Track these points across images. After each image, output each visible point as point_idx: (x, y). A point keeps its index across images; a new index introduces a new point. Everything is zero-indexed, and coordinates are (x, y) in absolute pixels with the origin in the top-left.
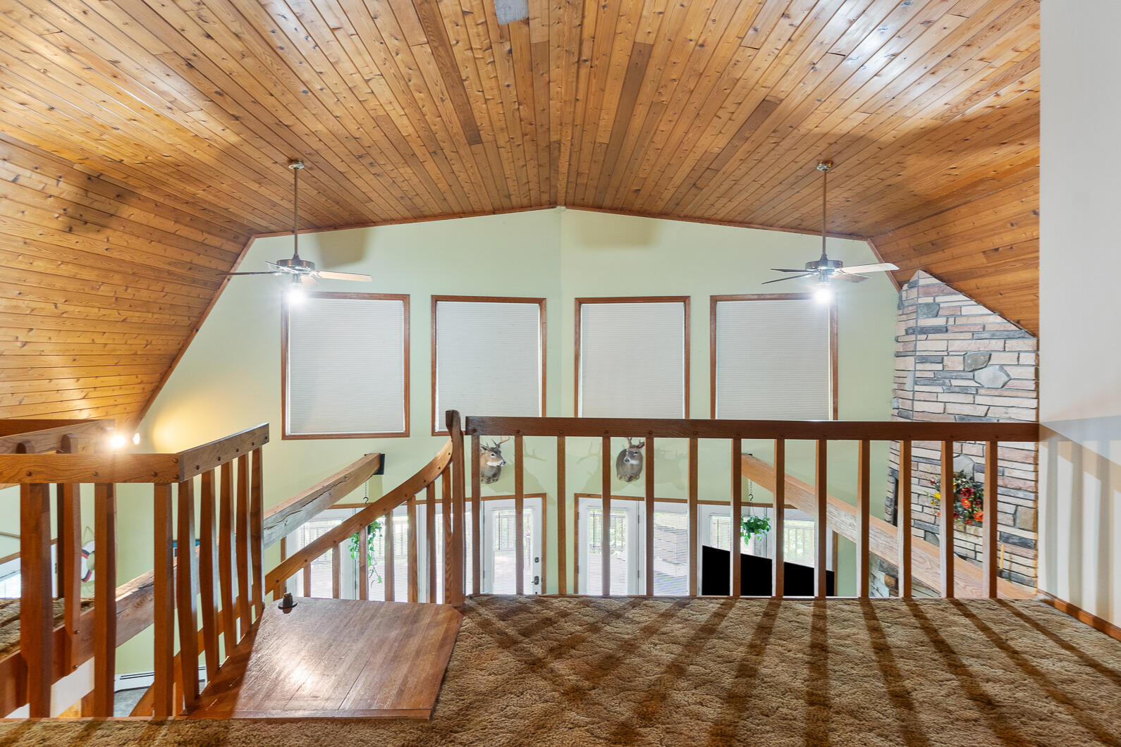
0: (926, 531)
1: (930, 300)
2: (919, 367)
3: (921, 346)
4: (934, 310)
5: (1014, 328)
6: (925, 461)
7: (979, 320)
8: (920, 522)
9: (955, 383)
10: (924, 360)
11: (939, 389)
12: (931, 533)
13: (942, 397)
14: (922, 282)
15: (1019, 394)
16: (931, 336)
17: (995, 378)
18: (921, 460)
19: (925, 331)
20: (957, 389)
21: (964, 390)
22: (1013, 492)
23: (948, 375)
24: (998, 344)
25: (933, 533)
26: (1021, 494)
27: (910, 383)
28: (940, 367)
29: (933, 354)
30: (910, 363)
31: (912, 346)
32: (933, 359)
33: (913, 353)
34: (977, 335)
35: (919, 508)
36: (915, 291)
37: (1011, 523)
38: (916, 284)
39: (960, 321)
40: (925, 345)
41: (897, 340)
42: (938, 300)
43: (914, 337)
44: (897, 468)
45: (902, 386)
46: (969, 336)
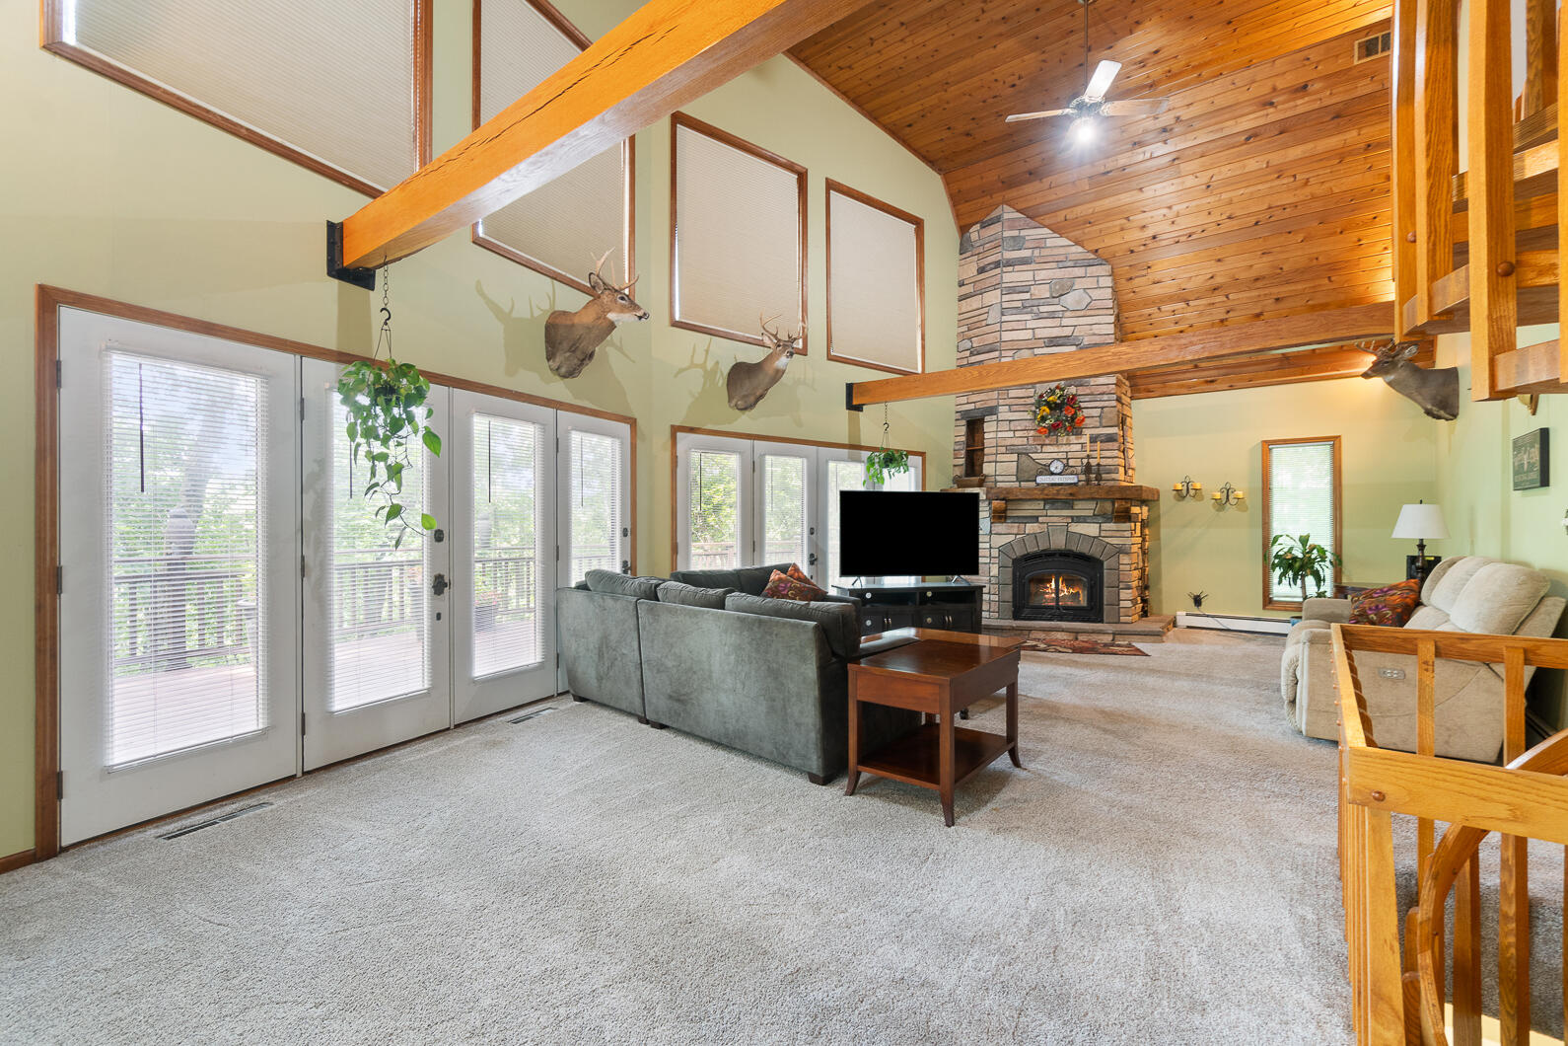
0: (1019, 454)
1: (1015, 233)
2: (1006, 298)
3: (1007, 277)
4: (1018, 243)
5: (1093, 256)
7: (1062, 251)
8: (1013, 447)
9: (1042, 309)
10: (1012, 290)
11: (1028, 317)
12: (1024, 453)
13: (1030, 325)
14: (1006, 216)
15: (1101, 312)
16: (1017, 268)
17: (1078, 302)
19: (1010, 263)
20: (1045, 315)
21: (1052, 316)
22: (1098, 398)
23: (1036, 302)
24: (1079, 271)
25: (1027, 454)
26: (1105, 397)
27: (994, 316)
28: (1027, 296)
29: (1019, 284)
30: (992, 297)
31: (994, 281)
32: (1021, 289)
33: (997, 287)
34: (1061, 265)
35: (1011, 434)
36: (997, 227)
37: (1098, 424)
38: (998, 219)
39: (1045, 252)
40: (1011, 277)
41: (961, 284)
42: (1023, 233)
43: (998, 271)
44: (972, 406)
45: (978, 325)
46: (1054, 265)
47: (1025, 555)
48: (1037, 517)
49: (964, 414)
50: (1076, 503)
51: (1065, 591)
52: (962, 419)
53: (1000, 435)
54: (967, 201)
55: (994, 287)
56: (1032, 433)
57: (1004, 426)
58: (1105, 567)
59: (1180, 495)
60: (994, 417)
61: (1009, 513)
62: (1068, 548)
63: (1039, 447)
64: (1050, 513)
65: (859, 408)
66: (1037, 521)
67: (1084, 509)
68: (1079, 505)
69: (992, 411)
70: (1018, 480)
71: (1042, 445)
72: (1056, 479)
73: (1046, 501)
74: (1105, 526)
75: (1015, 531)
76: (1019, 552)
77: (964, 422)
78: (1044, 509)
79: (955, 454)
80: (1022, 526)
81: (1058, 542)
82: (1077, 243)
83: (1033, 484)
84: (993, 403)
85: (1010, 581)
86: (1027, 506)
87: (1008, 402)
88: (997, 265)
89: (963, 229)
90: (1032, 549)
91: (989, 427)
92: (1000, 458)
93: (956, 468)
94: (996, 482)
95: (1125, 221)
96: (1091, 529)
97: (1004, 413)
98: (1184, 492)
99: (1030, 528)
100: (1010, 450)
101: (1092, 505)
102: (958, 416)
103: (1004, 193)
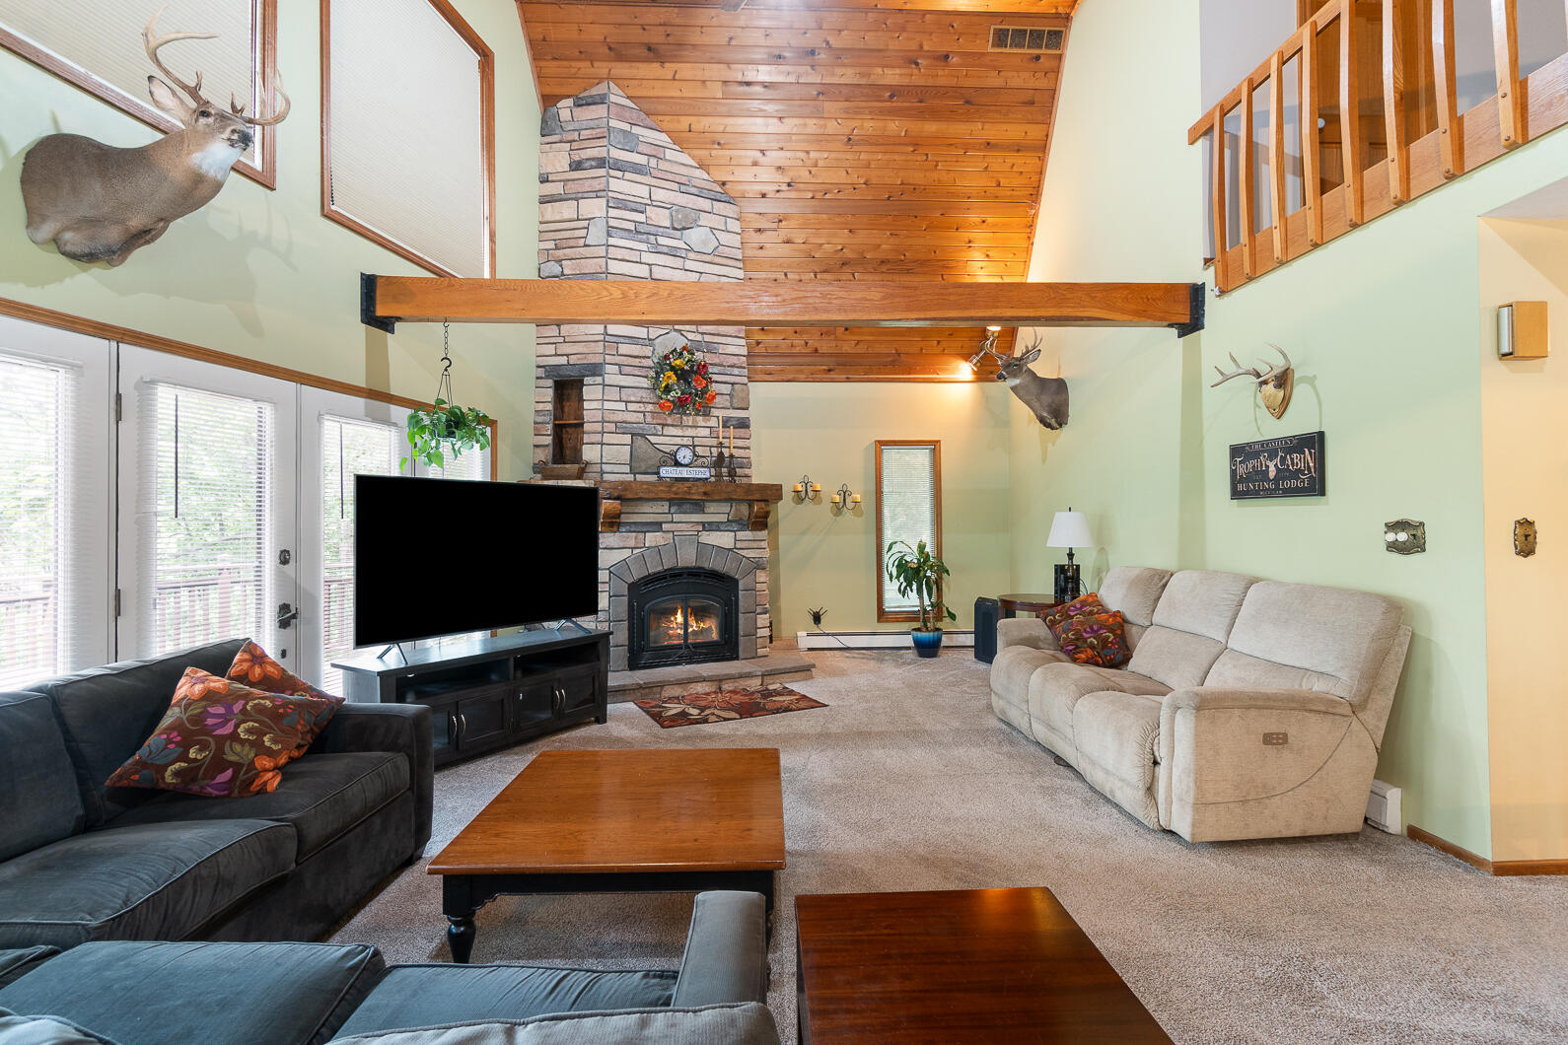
0: (633, 435)
1: (626, 127)
2: (613, 213)
3: (614, 184)
4: (630, 142)
5: (719, 189)
6: (627, 341)
7: (685, 170)
8: (624, 425)
9: (662, 241)
10: (622, 204)
11: (643, 246)
12: (639, 435)
13: (647, 258)
14: (613, 99)
15: (730, 262)
16: (628, 175)
17: (705, 243)
18: (622, 340)
19: (620, 166)
20: (665, 250)
21: (673, 253)
22: (729, 370)
23: (653, 230)
24: (705, 204)
25: (643, 436)
26: (736, 371)
27: (596, 235)
28: (641, 217)
29: (632, 199)
30: (594, 207)
31: (597, 185)
32: (633, 206)
33: (602, 194)
34: (683, 188)
35: (622, 406)
36: (599, 111)
37: (728, 404)
38: (601, 100)
39: (663, 165)
40: (621, 186)
41: (544, 179)
42: (636, 130)
43: (602, 172)
44: (563, 360)
45: (572, 243)
46: (676, 187)
47: (646, 577)
48: (661, 524)
49: (550, 371)
50: (707, 504)
51: (694, 626)
52: (547, 377)
53: (607, 405)
54: (555, 59)
55: (597, 194)
56: (650, 407)
57: (614, 393)
58: (741, 587)
59: (799, 498)
60: (599, 379)
61: (624, 518)
62: (699, 564)
63: (659, 427)
64: (677, 518)
65: (386, 324)
66: (660, 530)
67: (717, 512)
68: (711, 507)
69: (596, 370)
70: (632, 472)
71: (663, 425)
72: (684, 473)
73: (671, 501)
74: (741, 535)
75: (632, 543)
76: (637, 574)
77: (550, 383)
78: (669, 513)
79: (535, 429)
80: (641, 535)
81: (687, 558)
82: (702, 166)
83: (654, 478)
84: (598, 359)
85: (625, 616)
86: (647, 508)
87: (618, 359)
88: (601, 163)
89: (548, 101)
90: (654, 568)
91: (590, 392)
92: (607, 438)
93: (538, 450)
94: (602, 473)
95: (759, 154)
96: (724, 539)
97: (612, 375)
98: (803, 494)
99: (652, 539)
100: (621, 427)
101: (725, 507)
102: (541, 372)
103: (613, 64)
